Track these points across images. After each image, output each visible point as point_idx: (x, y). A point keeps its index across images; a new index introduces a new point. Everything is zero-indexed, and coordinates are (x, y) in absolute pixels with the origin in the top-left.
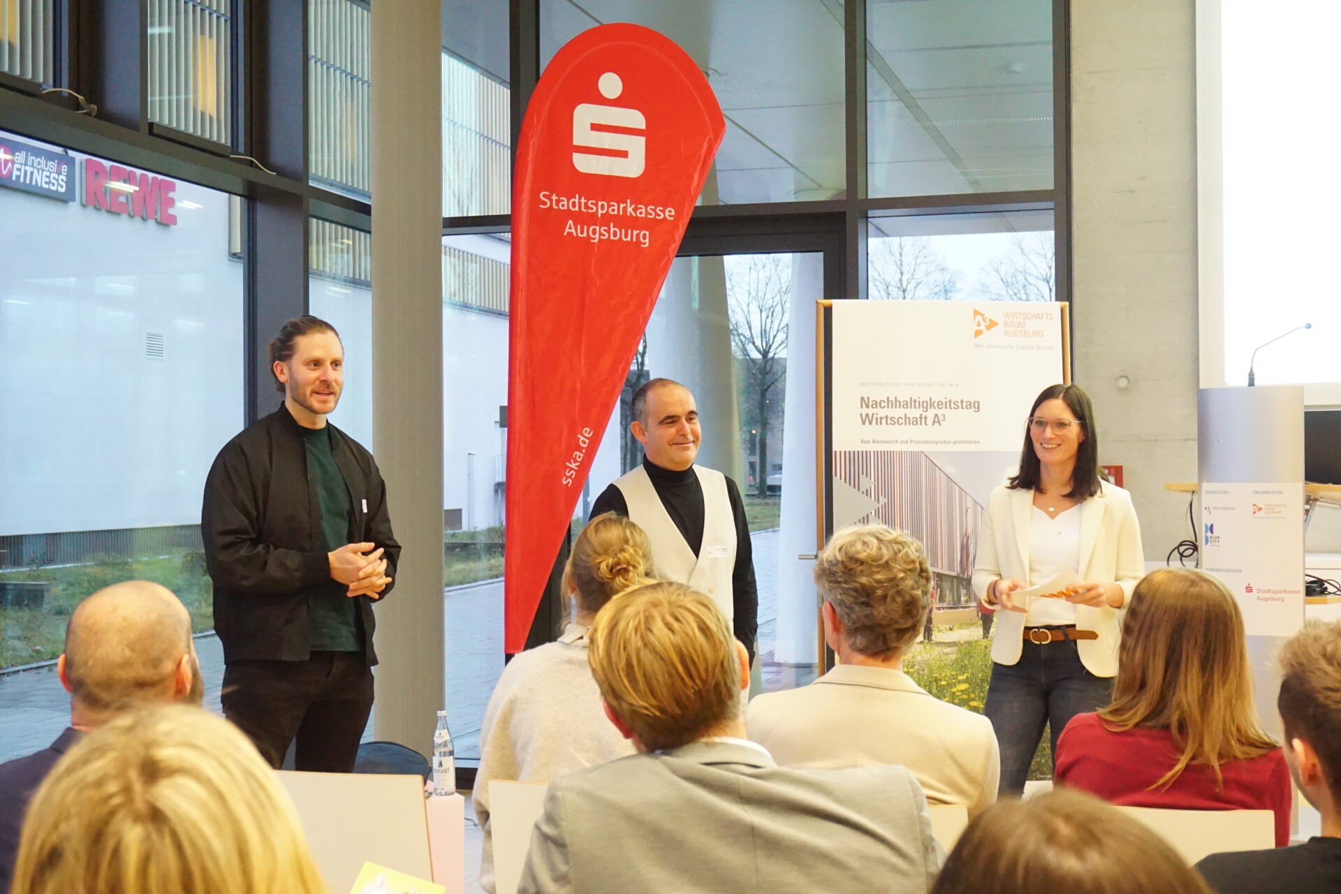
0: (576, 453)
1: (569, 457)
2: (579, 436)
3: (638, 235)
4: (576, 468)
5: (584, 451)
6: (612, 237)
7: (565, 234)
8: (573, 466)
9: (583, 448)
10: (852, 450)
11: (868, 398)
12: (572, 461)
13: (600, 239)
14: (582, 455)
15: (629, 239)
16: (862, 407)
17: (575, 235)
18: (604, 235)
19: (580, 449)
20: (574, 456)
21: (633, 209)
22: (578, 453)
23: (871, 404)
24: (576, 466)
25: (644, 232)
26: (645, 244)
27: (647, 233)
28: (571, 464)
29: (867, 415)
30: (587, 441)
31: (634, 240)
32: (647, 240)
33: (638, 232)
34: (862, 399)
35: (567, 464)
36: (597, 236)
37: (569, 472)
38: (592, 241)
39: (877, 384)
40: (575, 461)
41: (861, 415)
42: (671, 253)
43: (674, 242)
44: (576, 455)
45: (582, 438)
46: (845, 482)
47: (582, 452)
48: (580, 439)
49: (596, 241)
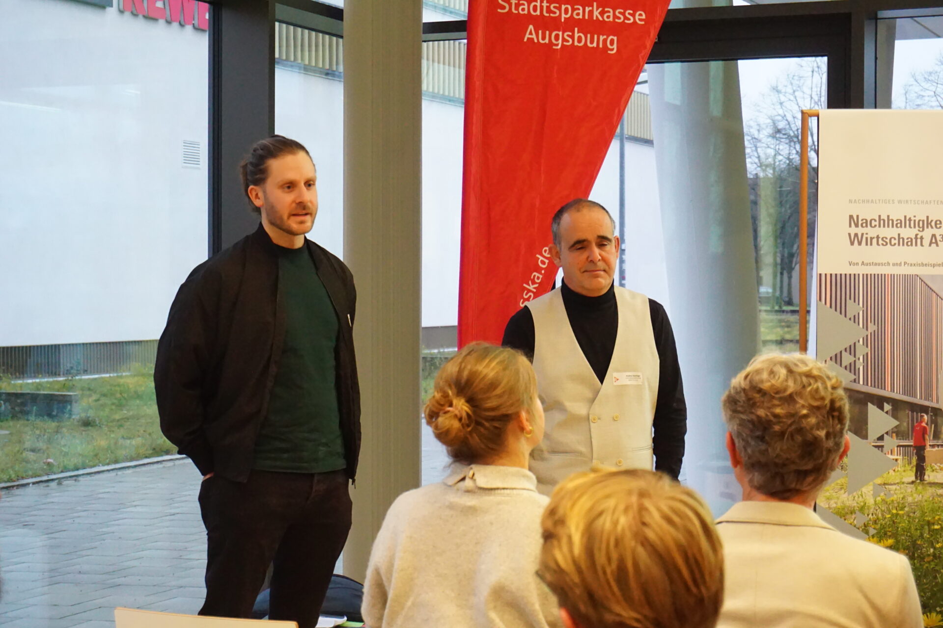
0: (535, 273)
1: (527, 279)
2: (538, 256)
3: (605, 41)
4: (535, 290)
5: (543, 272)
6: (576, 43)
7: (525, 40)
8: (532, 287)
9: (543, 269)
10: (838, 273)
11: (858, 216)
12: (530, 282)
13: (562, 45)
14: (541, 276)
15: (595, 45)
16: (850, 226)
17: (536, 41)
18: (568, 41)
19: (538, 269)
20: (532, 277)
21: (599, 13)
22: (537, 274)
23: (860, 222)
24: (534, 288)
25: (611, 37)
26: (612, 50)
27: (615, 38)
28: (529, 285)
29: (856, 235)
30: (547, 261)
31: (601, 46)
32: (615, 46)
33: (605, 37)
34: (851, 217)
35: (525, 285)
36: (560, 41)
37: (526, 294)
38: (554, 47)
39: (868, 201)
40: (534, 283)
41: (849, 234)
42: (641, 60)
43: (645, 48)
44: (535, 276)
45: (541, 258)
46: (831, 307)
47: (541, 273)
48: (539, 259)
49: (559, 47)
